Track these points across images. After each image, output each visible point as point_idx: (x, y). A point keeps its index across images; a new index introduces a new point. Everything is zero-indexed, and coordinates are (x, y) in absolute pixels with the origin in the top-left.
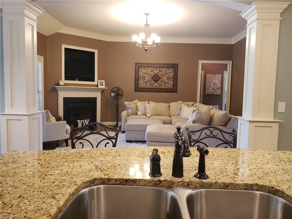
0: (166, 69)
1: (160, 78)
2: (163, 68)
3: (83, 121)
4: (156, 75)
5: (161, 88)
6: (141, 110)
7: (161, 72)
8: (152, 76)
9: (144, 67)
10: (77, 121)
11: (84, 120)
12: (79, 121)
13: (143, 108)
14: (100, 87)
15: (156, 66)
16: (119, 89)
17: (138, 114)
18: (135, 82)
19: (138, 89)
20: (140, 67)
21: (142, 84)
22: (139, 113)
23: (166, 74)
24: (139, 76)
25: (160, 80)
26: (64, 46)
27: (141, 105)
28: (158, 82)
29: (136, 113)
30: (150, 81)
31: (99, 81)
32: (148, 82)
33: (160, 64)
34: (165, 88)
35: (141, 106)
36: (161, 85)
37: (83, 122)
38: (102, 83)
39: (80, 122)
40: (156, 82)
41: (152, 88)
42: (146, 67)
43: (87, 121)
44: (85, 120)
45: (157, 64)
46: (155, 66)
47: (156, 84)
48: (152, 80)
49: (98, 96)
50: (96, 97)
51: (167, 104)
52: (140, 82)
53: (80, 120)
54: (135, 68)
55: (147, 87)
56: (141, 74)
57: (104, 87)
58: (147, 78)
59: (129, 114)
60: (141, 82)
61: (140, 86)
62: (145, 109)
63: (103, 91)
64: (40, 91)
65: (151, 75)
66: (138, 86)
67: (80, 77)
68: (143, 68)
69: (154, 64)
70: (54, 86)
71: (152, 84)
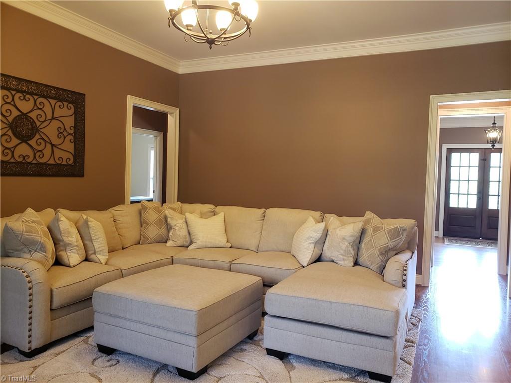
0: (53, 102)
1: (38, 130)
2: (45, 97)
4: (24, 118)
5: (41, 161)
7: (39, 112)
8: (10, 119)
15: (24, 87)
23: (53, 118)
25: (37, 136)
28: (32, 142)
33: (36, 84)
34: (52, 162)
36: (41, 151)
40: (26, 142)
41: (12, 160)
46: (20, 89)
47: (23, 150)
48: (10, 133)
71: (12, 148)
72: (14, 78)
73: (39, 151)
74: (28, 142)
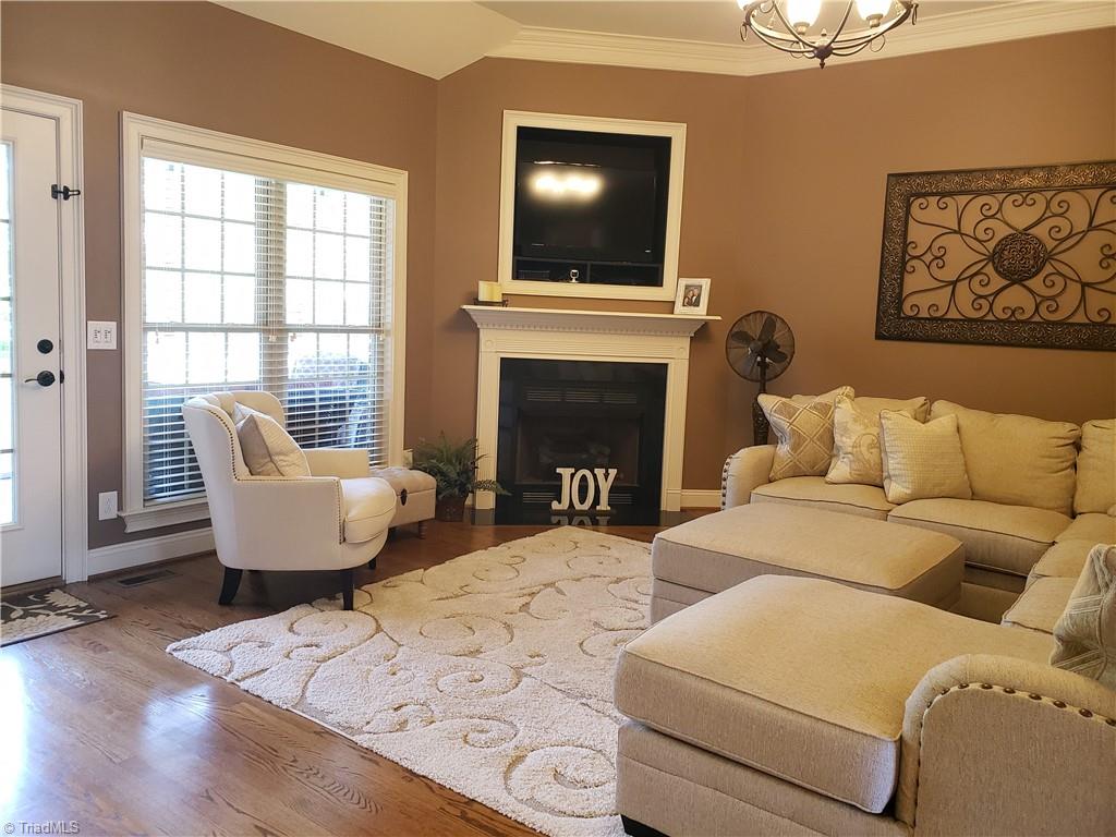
0: (1094, 194)
1: (1050, 257)
2: (1075, 188)
3: (587, 472)
4: (1020, 239)
5: (1053, 317)
6: (850, 449)
7: (1058, 221)
8: (991, 245)
9: (943, 195)
10: (559, 470)
11: (592, 472)
12: (566, 472)
13: (867, 440)
14: (681, 311)
15: (1026, 180)
16: (771, 322)
17: (832, 475)
18: (881, 280)
19: (895, 323)
20: (919, 195)
21: (923, 294)
22: (840, 469)
23: (1091, 227)
24: (905, 251)
25: (1048, 269)
26: (513, 120)
27: (855, 421)
28: (1035, 283)
29: (820, 466)
30: (977, 279)
31: (684, 282)
32: (962, 287)
33: (1051, 169)
34: (1080, 318)
35: (858, 429)
36: (1052, 298)
37: (584, 478)
38: (696, 292)
39: (573, 475)
40: (1020, 282)
41: (990, 317)
42: (951, 194)
43: (606, 476)
44: (596, 471)
45: (1027, 170)
46: (1016, 184)
47: (1016, 297)
48: (989, 269)
49: (675, 356)
50: (666, 365)
51: (1064, 429)
52: (912, 283)
53: (573, 470)
54: (888, 203)
55: (953, 314)
56: (919, 235)
57: (700, 312)
58: (960, 256)
59: (776, 467)
60: (917, 279)
61: (907, 310)
62: (879, 445)
63: (701, 334)
64: (388, 327)
65: (982, 237)
66: (899, 308)
67: (589, 263)
68: (933, 200)
69: (1012, 170)
70: (465, 307)
71: (990, 295)
72: (996, 170)
73: (1049, 298)
74: (1026, 283)
